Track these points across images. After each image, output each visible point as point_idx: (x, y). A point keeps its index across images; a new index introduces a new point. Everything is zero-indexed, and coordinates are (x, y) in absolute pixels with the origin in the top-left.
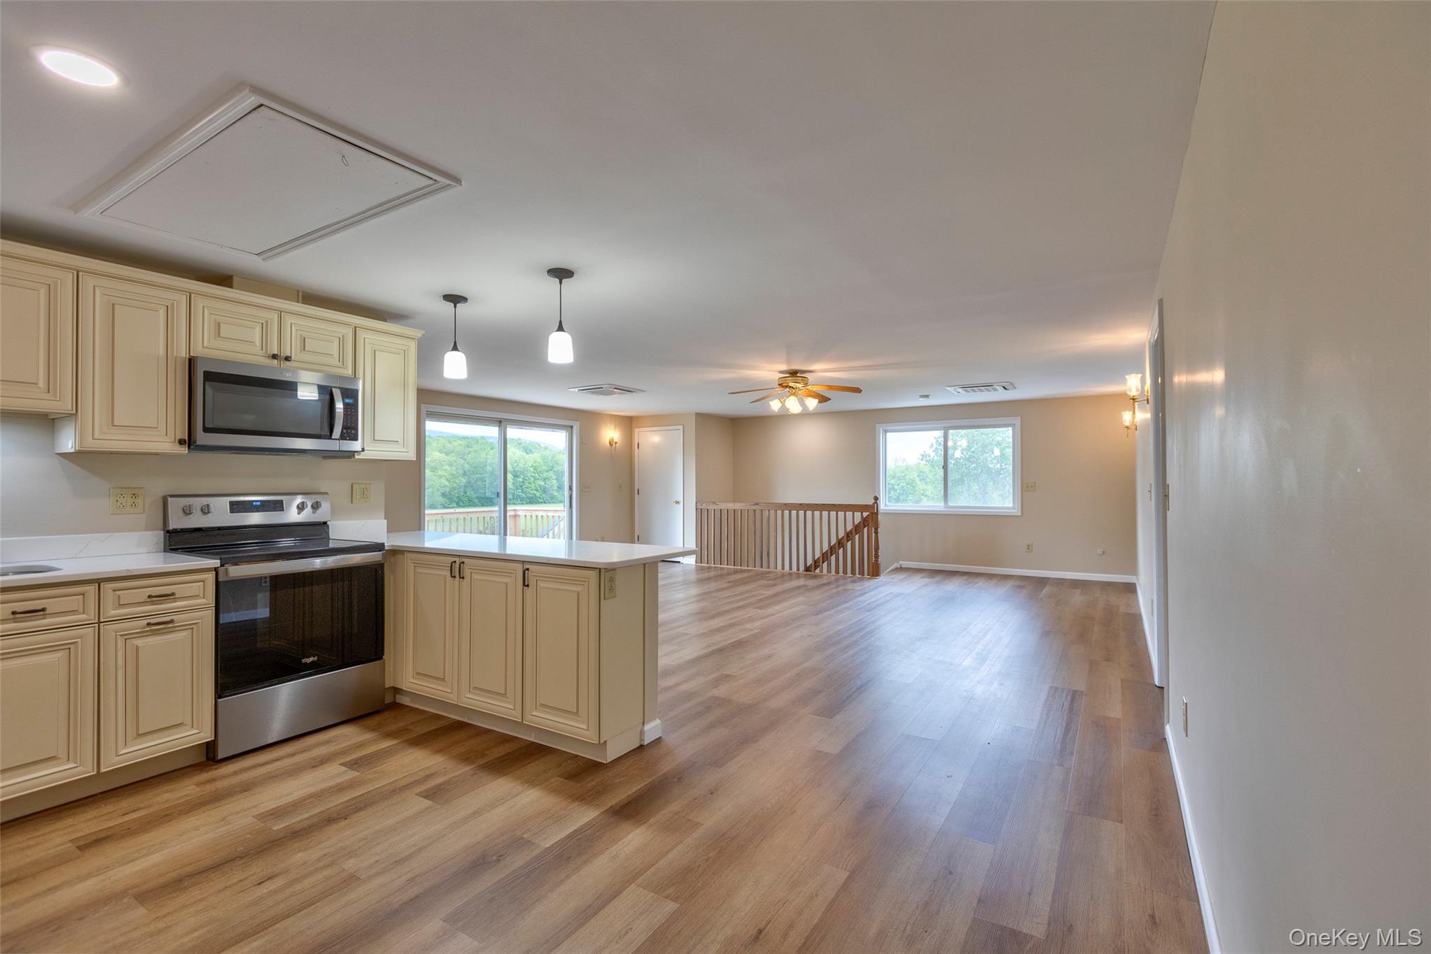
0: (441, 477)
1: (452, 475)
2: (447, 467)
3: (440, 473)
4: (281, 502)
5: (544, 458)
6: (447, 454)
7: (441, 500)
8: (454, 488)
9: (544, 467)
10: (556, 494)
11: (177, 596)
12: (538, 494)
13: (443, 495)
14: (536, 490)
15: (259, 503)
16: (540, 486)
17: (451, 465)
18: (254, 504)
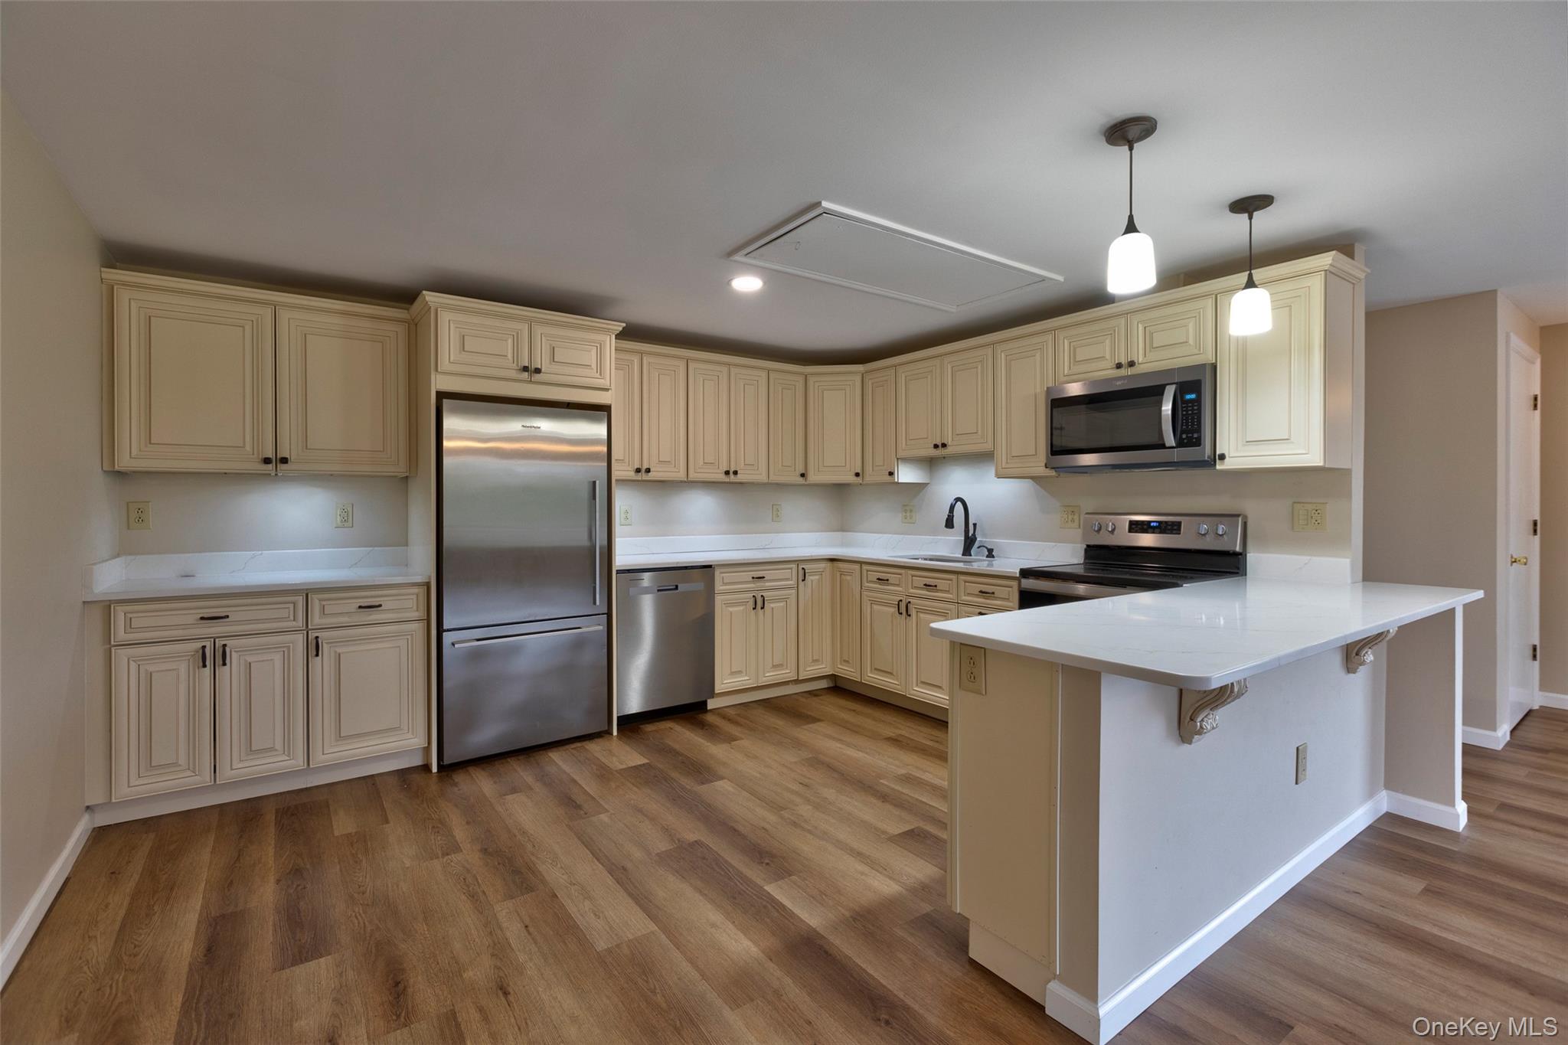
4: (1179, 524)
11: (996, 595)
15: (1155, 524)
18: (1152, 524)
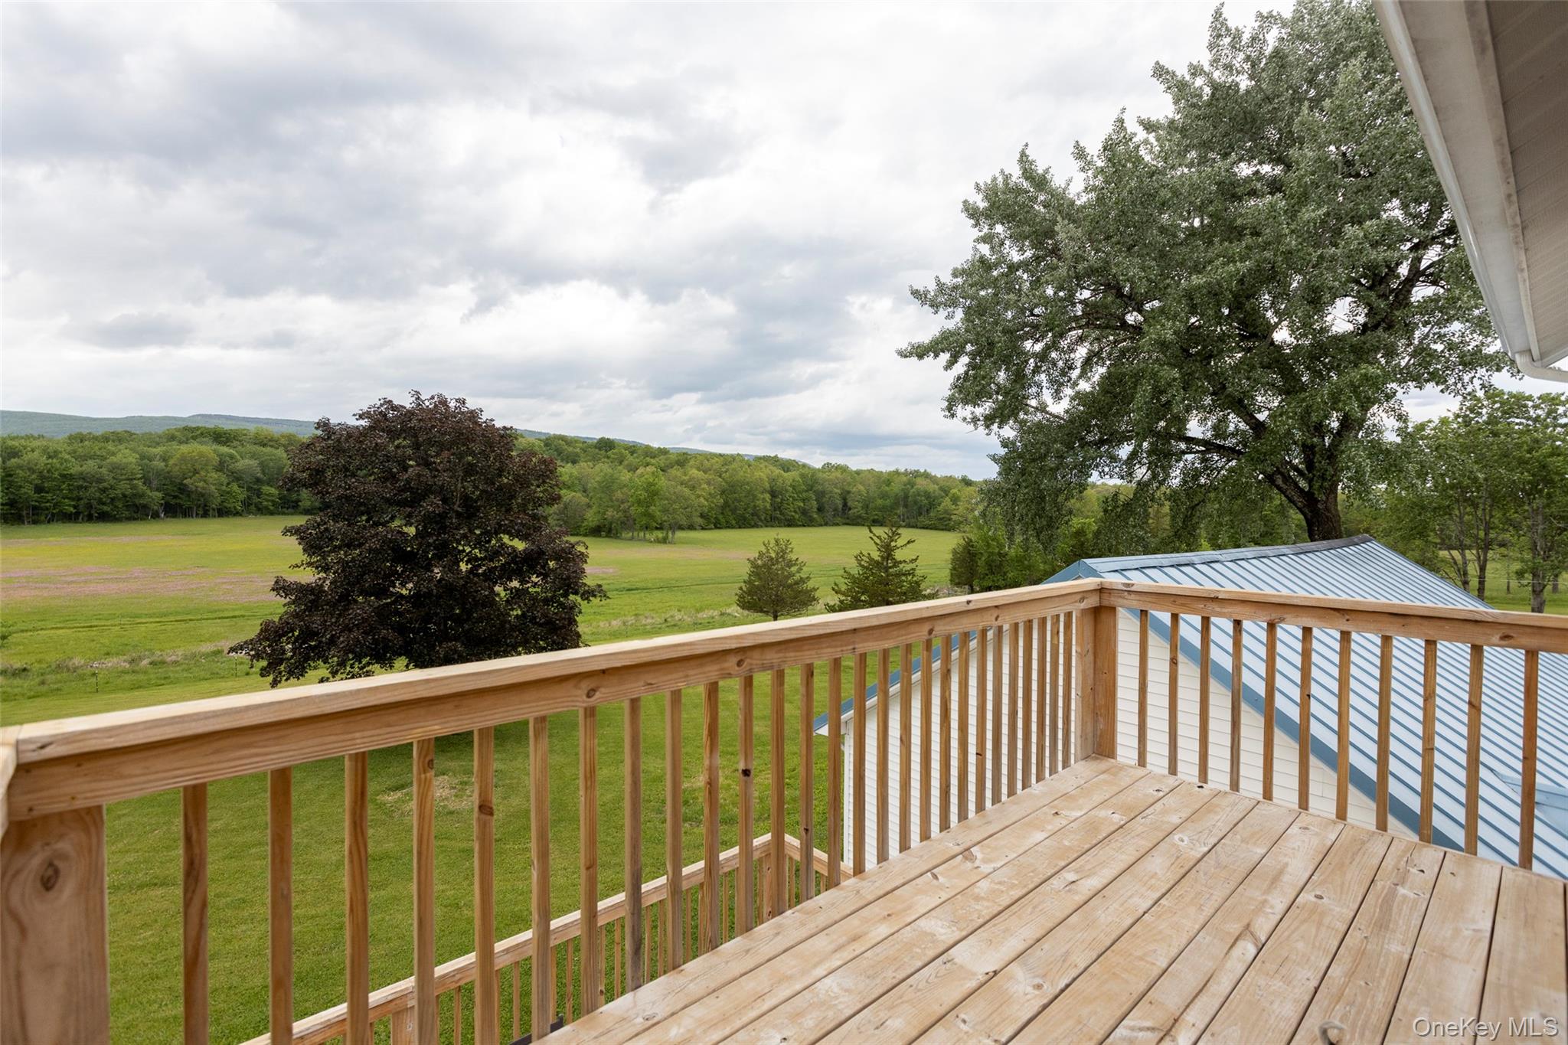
0: (699, 496)
1: (710, 494)
2: (706, 486)
3: (698, 492)
5: (802, 476)
6: (705, 472)
7: (700, 520)
8: (712, 509)
9: (803, 487)
10: (815, 516)
12: (797, 516)
13: (702, 516)
14: (795, 512)
16: (799, 507)
17: (709, 483)
